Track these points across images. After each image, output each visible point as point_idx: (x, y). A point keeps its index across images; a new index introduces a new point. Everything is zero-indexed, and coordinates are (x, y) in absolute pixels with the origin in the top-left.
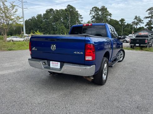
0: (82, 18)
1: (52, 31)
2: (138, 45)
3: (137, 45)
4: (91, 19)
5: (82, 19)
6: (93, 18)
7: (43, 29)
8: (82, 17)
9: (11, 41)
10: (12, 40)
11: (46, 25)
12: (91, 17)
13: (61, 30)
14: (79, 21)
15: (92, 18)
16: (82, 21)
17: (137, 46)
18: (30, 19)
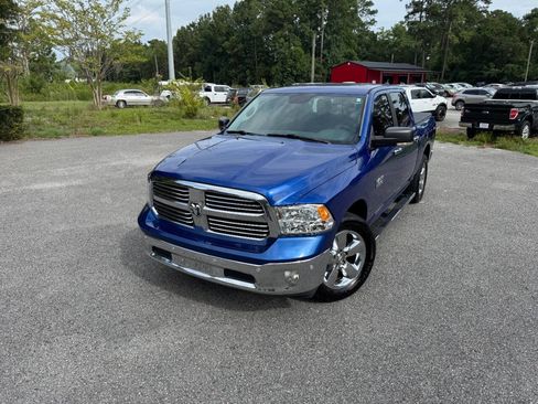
0: (373, 13)
1: (261, 64)
2: (486, 126)
3: (482, 126)
4: (407, 17)
5: (372, 17)
6: (413, 13)
7: (232, 60)
8: (372, 8)
9: (122, 104)
10: (124, 101)
11: (241, 46)
12: (407, 7)
13: (290, 62)
14: (363, 25)
15: (411, 10)
16: (373, 22)
17: (484, 130)
18: (193, 25)
